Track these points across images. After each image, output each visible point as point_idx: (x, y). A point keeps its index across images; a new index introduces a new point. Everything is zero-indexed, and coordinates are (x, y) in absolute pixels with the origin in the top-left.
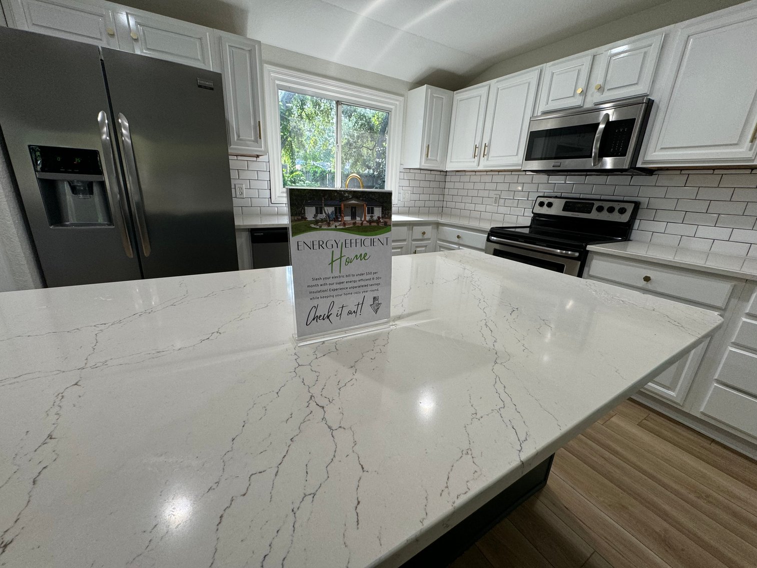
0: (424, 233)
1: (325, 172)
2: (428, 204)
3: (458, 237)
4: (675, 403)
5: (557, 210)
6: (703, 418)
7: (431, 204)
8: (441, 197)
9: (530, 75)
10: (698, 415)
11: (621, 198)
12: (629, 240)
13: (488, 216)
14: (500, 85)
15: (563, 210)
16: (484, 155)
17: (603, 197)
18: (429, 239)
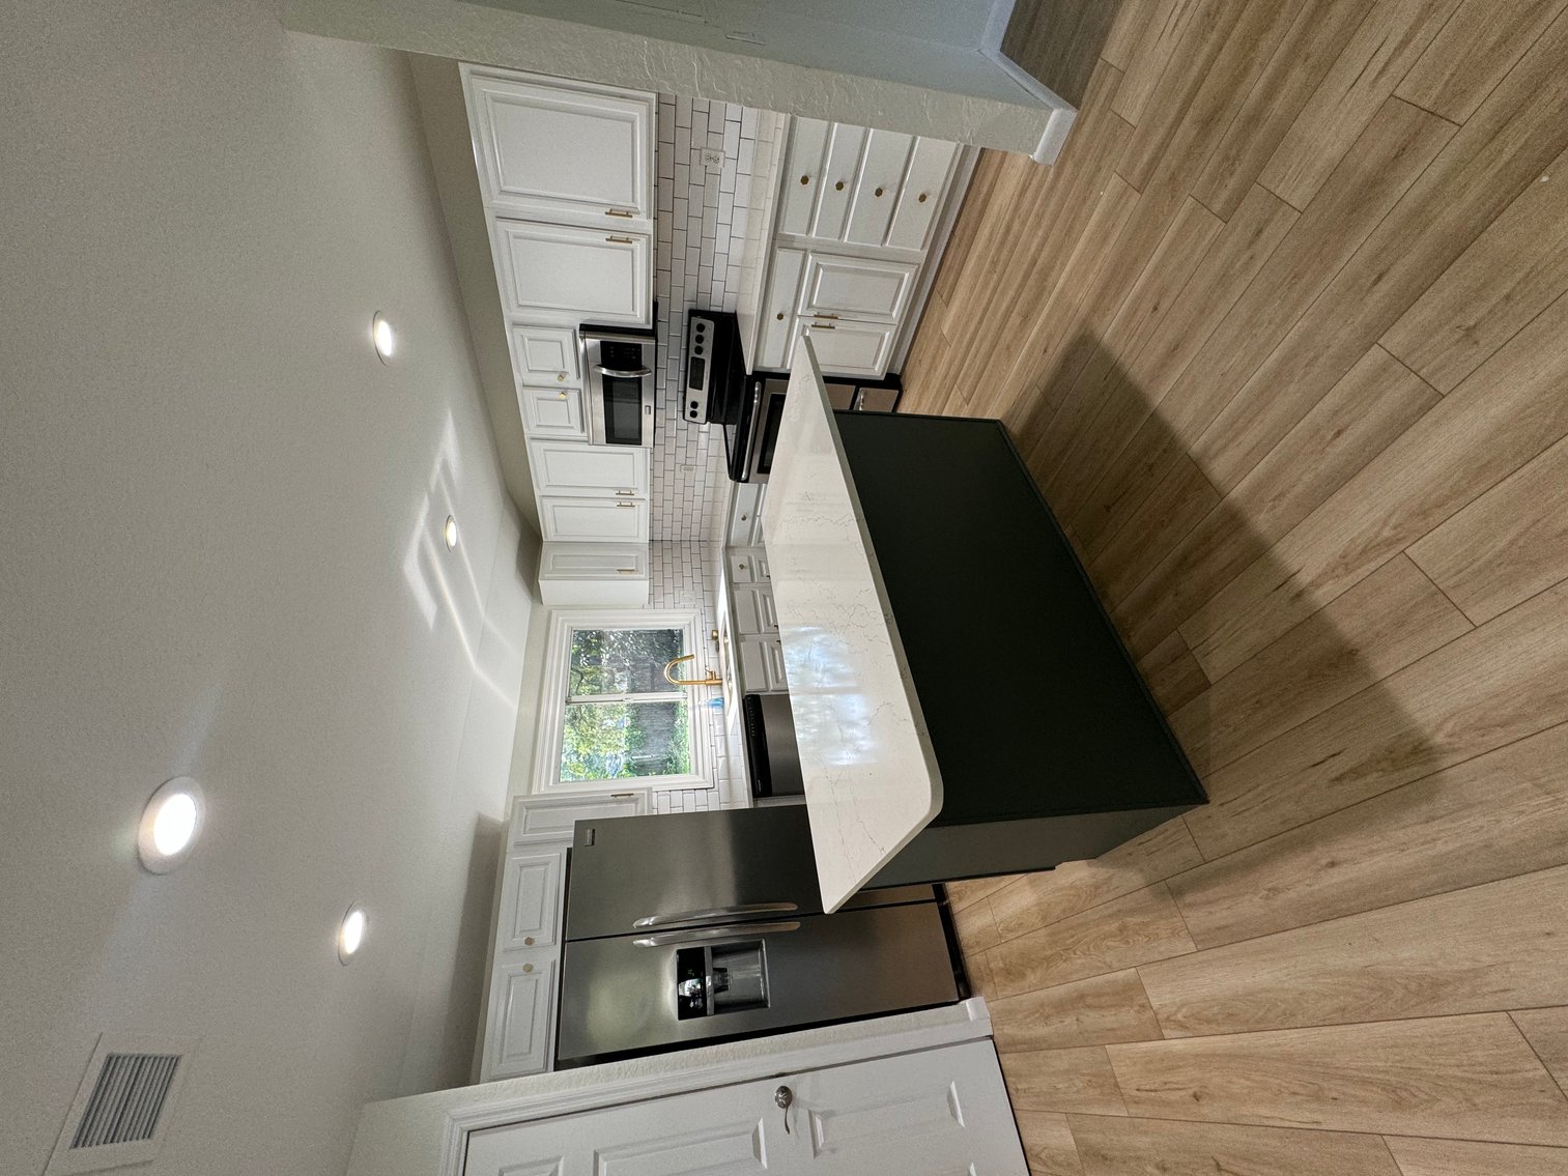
0: (742, 567)
1: (628, 764)
2: (696, 564)
3: (744, 519)
4: (916, 275)
5: (701, 396)
6: (928, 246)
7: (696, 559)
8: (687, 544)
9: (536, 452)
10: (926, 251)
11: (685, 330)
12: (735, 314)
13: (710, 478)
14: (543, 484)
15: (701, 389)
16: (631, 494)
17: (684, 347)
18: (749, 558)
